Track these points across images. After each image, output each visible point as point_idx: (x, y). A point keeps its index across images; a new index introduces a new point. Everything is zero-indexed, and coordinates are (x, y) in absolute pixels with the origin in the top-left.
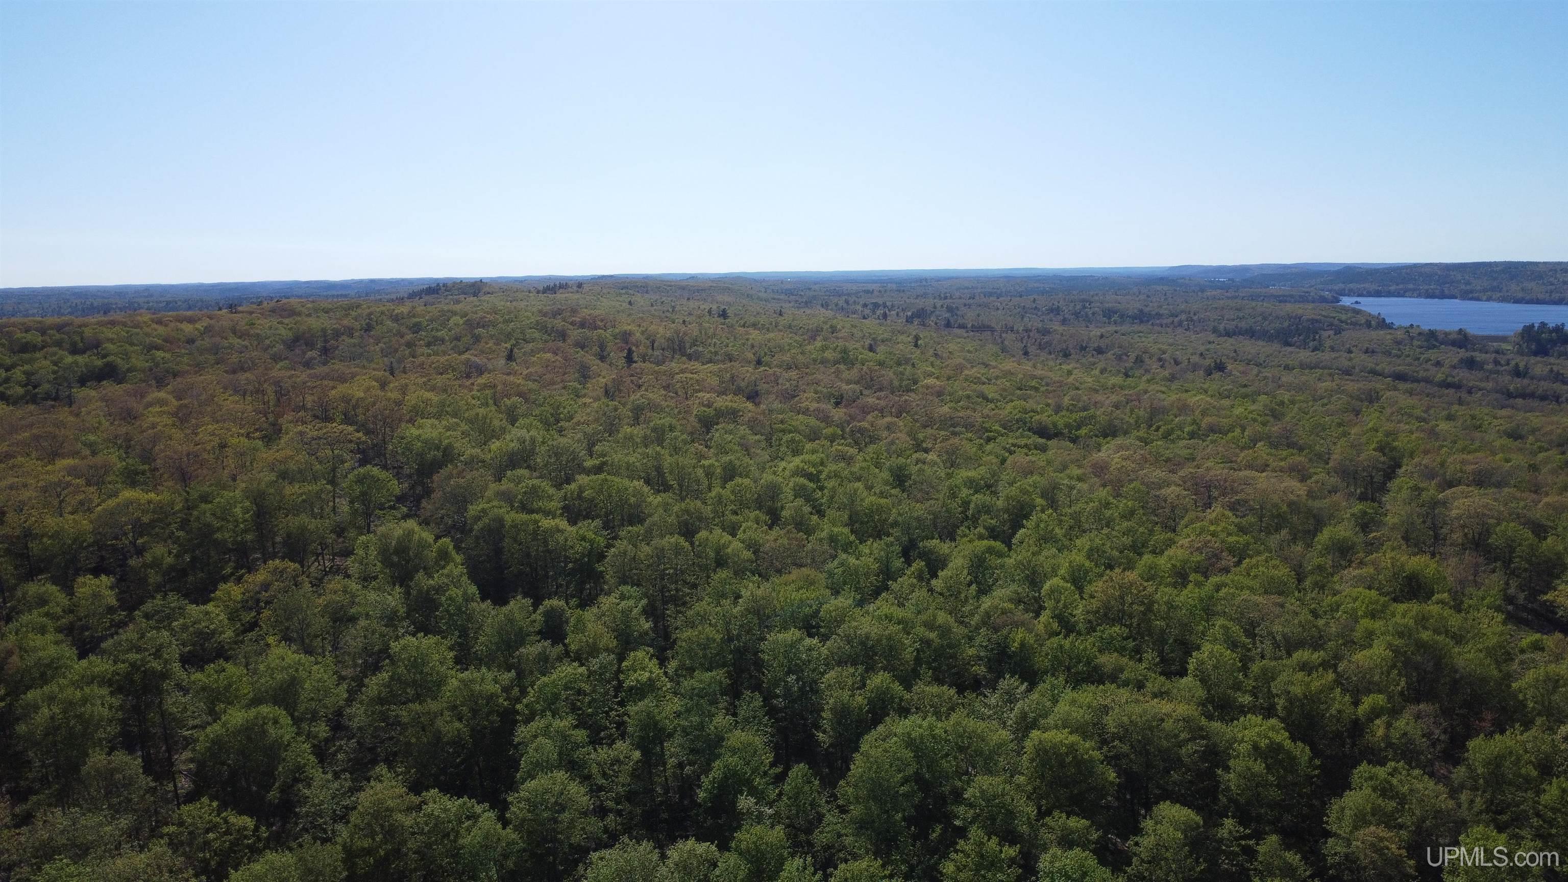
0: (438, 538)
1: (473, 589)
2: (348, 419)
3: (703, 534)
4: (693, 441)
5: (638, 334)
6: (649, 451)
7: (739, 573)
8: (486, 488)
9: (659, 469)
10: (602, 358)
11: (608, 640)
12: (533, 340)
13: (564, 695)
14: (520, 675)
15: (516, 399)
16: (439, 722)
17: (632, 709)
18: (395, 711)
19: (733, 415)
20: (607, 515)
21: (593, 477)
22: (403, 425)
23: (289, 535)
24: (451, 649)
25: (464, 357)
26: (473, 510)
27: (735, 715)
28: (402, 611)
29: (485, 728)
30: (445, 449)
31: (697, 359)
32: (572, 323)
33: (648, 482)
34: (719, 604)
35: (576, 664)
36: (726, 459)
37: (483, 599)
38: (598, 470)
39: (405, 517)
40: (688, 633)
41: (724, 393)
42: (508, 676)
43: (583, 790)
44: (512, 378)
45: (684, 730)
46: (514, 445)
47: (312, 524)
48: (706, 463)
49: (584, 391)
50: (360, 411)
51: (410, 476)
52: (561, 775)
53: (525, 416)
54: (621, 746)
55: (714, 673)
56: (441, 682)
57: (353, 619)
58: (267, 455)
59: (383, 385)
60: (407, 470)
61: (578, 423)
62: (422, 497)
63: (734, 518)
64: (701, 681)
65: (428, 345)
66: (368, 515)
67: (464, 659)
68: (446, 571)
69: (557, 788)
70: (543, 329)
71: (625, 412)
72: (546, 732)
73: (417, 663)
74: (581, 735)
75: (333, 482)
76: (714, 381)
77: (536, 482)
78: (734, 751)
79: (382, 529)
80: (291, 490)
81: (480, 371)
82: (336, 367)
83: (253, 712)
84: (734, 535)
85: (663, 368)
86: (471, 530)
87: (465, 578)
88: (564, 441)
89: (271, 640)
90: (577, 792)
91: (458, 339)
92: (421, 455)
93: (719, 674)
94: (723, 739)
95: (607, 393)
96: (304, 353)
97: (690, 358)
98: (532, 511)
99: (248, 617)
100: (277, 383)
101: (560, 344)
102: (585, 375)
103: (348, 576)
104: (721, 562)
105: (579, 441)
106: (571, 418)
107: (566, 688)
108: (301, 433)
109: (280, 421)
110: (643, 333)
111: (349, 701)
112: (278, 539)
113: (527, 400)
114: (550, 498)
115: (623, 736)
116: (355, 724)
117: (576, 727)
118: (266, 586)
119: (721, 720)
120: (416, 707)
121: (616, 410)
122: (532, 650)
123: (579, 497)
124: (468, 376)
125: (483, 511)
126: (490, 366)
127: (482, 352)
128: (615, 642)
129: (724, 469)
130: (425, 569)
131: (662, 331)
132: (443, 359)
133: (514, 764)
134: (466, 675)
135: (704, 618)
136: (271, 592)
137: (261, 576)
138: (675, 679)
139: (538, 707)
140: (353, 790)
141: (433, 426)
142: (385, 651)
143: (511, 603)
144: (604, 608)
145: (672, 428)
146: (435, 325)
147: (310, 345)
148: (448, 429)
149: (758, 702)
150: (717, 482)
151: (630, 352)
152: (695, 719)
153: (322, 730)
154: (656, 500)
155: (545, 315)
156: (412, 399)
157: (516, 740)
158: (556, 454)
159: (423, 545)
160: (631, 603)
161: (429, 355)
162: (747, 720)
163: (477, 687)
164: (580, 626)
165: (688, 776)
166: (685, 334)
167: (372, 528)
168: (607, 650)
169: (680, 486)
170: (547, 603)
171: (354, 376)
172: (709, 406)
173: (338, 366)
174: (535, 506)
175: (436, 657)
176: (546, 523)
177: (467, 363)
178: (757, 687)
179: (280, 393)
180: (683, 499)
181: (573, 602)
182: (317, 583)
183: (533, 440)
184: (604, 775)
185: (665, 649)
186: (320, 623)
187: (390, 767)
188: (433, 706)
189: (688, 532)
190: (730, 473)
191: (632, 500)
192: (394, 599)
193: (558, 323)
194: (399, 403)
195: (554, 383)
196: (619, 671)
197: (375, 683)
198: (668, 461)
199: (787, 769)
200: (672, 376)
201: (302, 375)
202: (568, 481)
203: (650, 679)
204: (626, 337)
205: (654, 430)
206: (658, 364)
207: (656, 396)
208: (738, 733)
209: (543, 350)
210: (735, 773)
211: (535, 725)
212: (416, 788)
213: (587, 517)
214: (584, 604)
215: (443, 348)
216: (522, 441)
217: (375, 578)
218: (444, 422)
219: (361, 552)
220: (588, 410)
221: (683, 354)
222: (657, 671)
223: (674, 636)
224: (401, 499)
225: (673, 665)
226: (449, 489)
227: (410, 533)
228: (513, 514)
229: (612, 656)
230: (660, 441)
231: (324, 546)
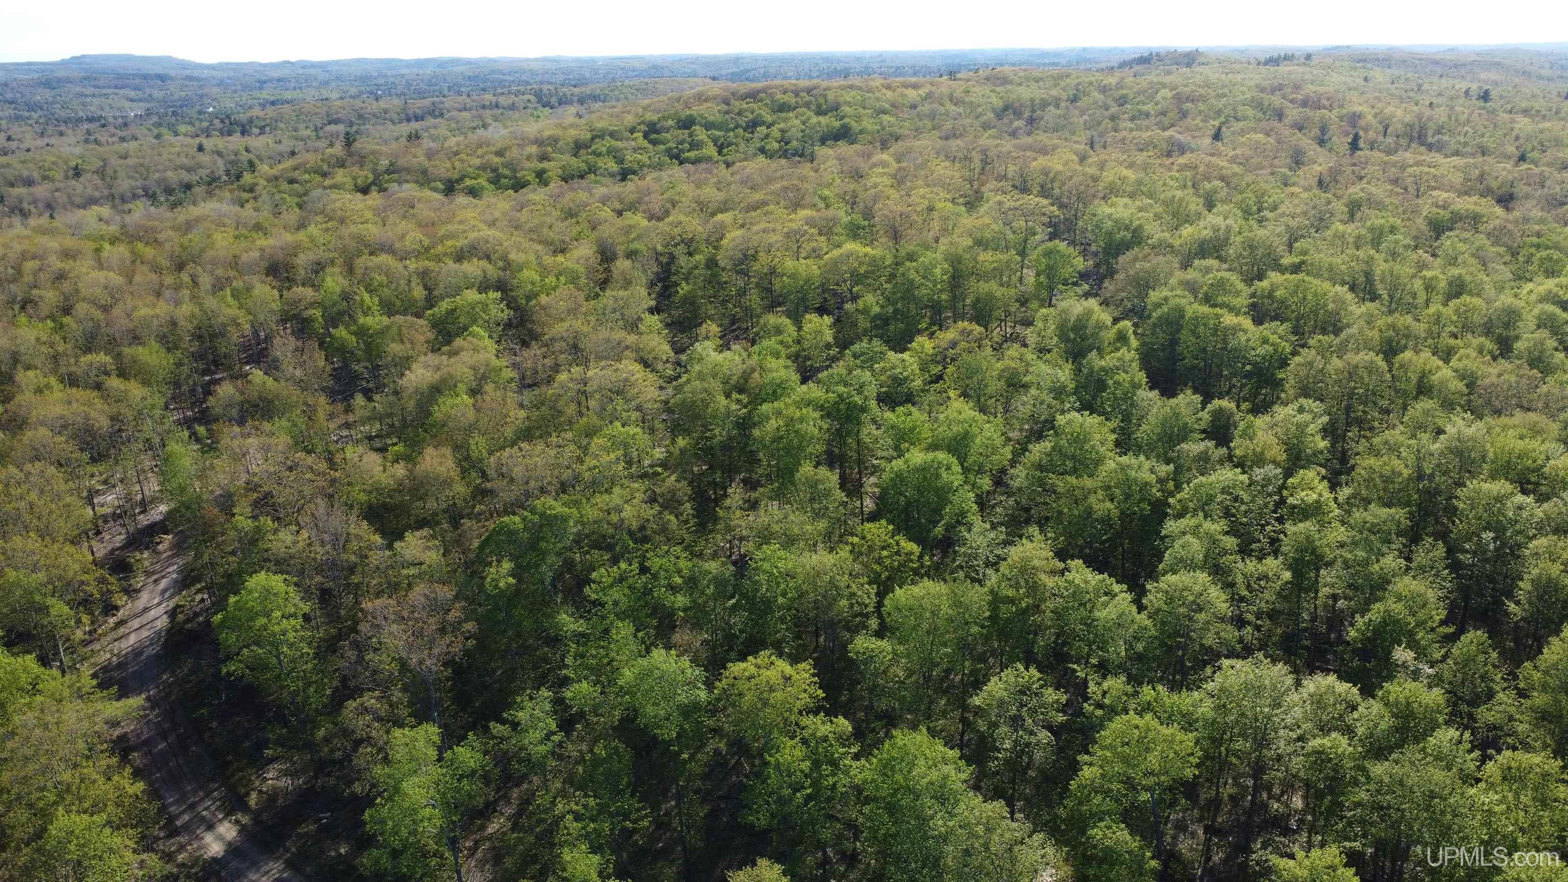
0: (1116, 320)
1: (1142, 377)
2: (1044, 192)
3: (1408, 355)
4: (1416, 247)
5: (1370, 117)
6: (1361, 254)
7: (1448, 405)
8: (1171, 274)
9: (1368, 275)
10: (1321, 142)
11: (1277, 452)
12: (1245, 118)
13: (1220, 498)
14: (1178, 470)
15: (1218, 183)
16: (1092, 499)
17: (1290, 527)
18: (1052, 479)
19: (1475, 220)
20: (1298, 319)
21: (1287, 276)
22: (1096, 202)
23: (978, 300)
24: (1113, 431)
25: (1167, 133)
26: (1154, 296)
27: (1409, 559)
28: (1071, 386)
29: (1135, 513)
30: (1135, 231)
31: (1439, 150)
32: (1292, 101)
33: (1352, 289)
34: (1413, 436)
35: (1239, 470)
36: (1455, 272)
37: (1151, 389)
38: (1296, 269)
39: (1087, 295)
40: (1372, 461)
41: (1466, 193)
42: (1165, 469)
43: (1224, 597)
44: (1213, 159)
45: (1346, 563)
46: (1207, 233)
47: (999, 292)
48: (1428, 274)
49: (1294, 179)
50: (1056, 184)
51: (1096, 254)
52: (1203, 577)
53: (1223, 202)
54: (1272, 564)
55: (1393, 510)
56: (1099, 462)
57: (1026, 386)
58: (967, 221)
59: (1083, 159)
60: (1093, 248)
61: (1283, 215)
62: (1105, 277)
63: (1452, 342)
64: (1375, 516)
65: (1133, 119)
66: (1051, 289)
67: (1124, 444)
68: (1118, 354)
69: (1197, 588)
70: (1259, 105)
71: (1339, 207)
72: (1195, 531)
73: (1079, 439)
74: (1231, 542)
75: (1022, 253)
76: (1457, 179)
77: (1226, 275)
78: (1399, 598)
79: (1063, 305)
80: (987, 258)
81: (1182, 149)
82: (1039, 138)
83: (930, 456)
84: (1447, 361)
85: (1394, 158)
86: (1149, 317)
87: (1135, 365)
88: (1261, 233)
89: (952, 394)
90: (1218, 599)
91: (1164, 113)
92: (1110, 234)
93: (1399, 513)
94: (1389, 582)
95: (1320, 183)
96: (1011, 122)
97: (1430, 147)
98: (1214, 306)
99: (936, 370)
100: (984, 152)
101: (1276, 124)
102: (1298, 160)
103: (1025, 345)
104: (1423, 389)
105: (1279, 235)
106: (1274, 208)
107: (1223, 491)
108: (1000, 203)
109: (983, 189)
110: (1376, 115)
111: (1013, 463)
112: (968, 301)
113: (1228, 184)
114: (1238, 293)
115: (1276, 553)
116: (1016, 484)
117: (1227, 533)
118: (954, 344)
119: (1391, 561)
120: (1072, 480)
121: (1329, 203)
122: (1193, 447)
123: (1270, 296)
124: (1169, 154)
125: (1166, 299)
126: (1193, 145)
127: (1188, 129)
128: (1284, 456)
129: (1450, 284)
130: (1098, 349)
131: (1400, 114)
132: (1146, 135)
133: (1160, 557)
134: (1124, 459)
135: (1394, 449)
136: (957, 350)
137: (950, 335)
138: (1347, 506)
139: (1191, 505)
140: (1006, 543)
141: (1126, 206)
142: (1050, 423)
143: (1181, 396)
144: (1279, 418)
145: (1393, 230)
146: (1141, 98)
147: (1018, 114)
148: (1141, 210)
149: (1440, 550)
150: (1438, 298)
151: (1356, 137)
152: (1361, 554)
153: (986, 483)
154: (1357, 309)
155: (1263, 90)
156: (1109, 176)
157: (1163, 532)
158: (1251, 247)
159: (1100, 326)
160: (1307, 417)
161: (1131, 130)
162: (1422, 569)
163: (1133, 474)
164: (1249, 435)
165: (1342, 611)
166: (1430, 119)
167: (1054, 301)
168: (1274, 462)
169: (1391, 297)
170: (1217, 403)
171: (1055, 148)
172: (1444, 207)
173: (1042, 137)
174: (1220, 300)
175: (1097, 437)
176: (1229, 319)
177: (1170, 141)
178: (1442, 535)
179: (985, 162)
180: (1391, 312)
181: (1245, 406)
182: (997, 348)
183: (1228, 229)
184: (1249, 587)
185: (1340, 473)
186: (995, 386)
187: (1042, 531)
188: (1088, 483)
189: (1390, 350)
190: (1457, 289)
191: (1331, 306)
192: (1064, 374)
193: (1276, 100)
194: (1095, 179)
195: (1262, 168)
196: (1283, 487)
197: (1038, 450)
198: (1381, 267)
199: (1461, 631)
200: (1403, 168)
201: (1008, 145)
202: (1261, 277)
203: (1318, 502)
204: (1354, 119)
205: (1371, 230)
206: (1389, 152)
207: (1380, 191)
208: (1407, 579)
209: (1255, 130)
210: (1397, 621)
211: (1184, 523)
212: (1062, 555)
213: (1274, 318)
214: (1256, 410)
215: (1146, 123)
216: (1216, 229)
217: (1049, 351)
218: (1138, 203)
219: (1040, 325)
220: (1296, 201)
221: (1422, 144)
222: (1327, 495)
223: (1352, 462)
224: (1084, 276)
225: (1345, 492)
226: (1131, 272)
227: (1089, 313)
228: (1196, 306)
229: (1279, 470)
230: (1376, 243)
231: (1008, 314)
